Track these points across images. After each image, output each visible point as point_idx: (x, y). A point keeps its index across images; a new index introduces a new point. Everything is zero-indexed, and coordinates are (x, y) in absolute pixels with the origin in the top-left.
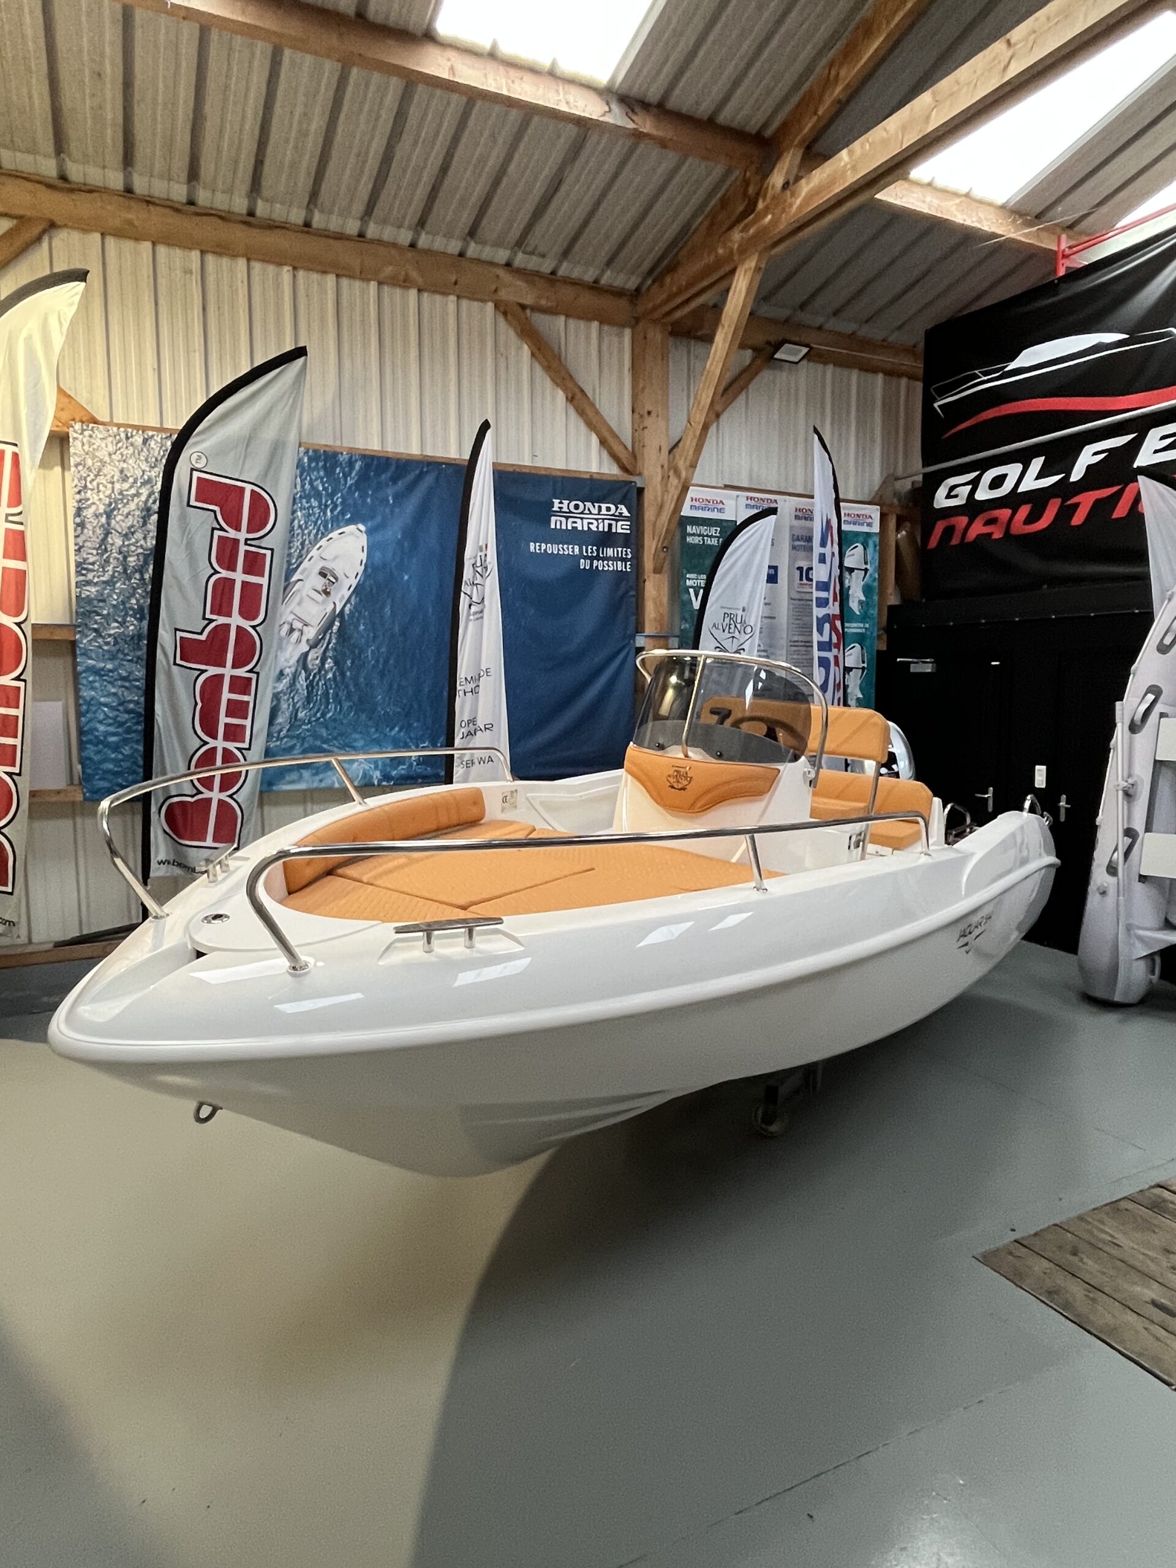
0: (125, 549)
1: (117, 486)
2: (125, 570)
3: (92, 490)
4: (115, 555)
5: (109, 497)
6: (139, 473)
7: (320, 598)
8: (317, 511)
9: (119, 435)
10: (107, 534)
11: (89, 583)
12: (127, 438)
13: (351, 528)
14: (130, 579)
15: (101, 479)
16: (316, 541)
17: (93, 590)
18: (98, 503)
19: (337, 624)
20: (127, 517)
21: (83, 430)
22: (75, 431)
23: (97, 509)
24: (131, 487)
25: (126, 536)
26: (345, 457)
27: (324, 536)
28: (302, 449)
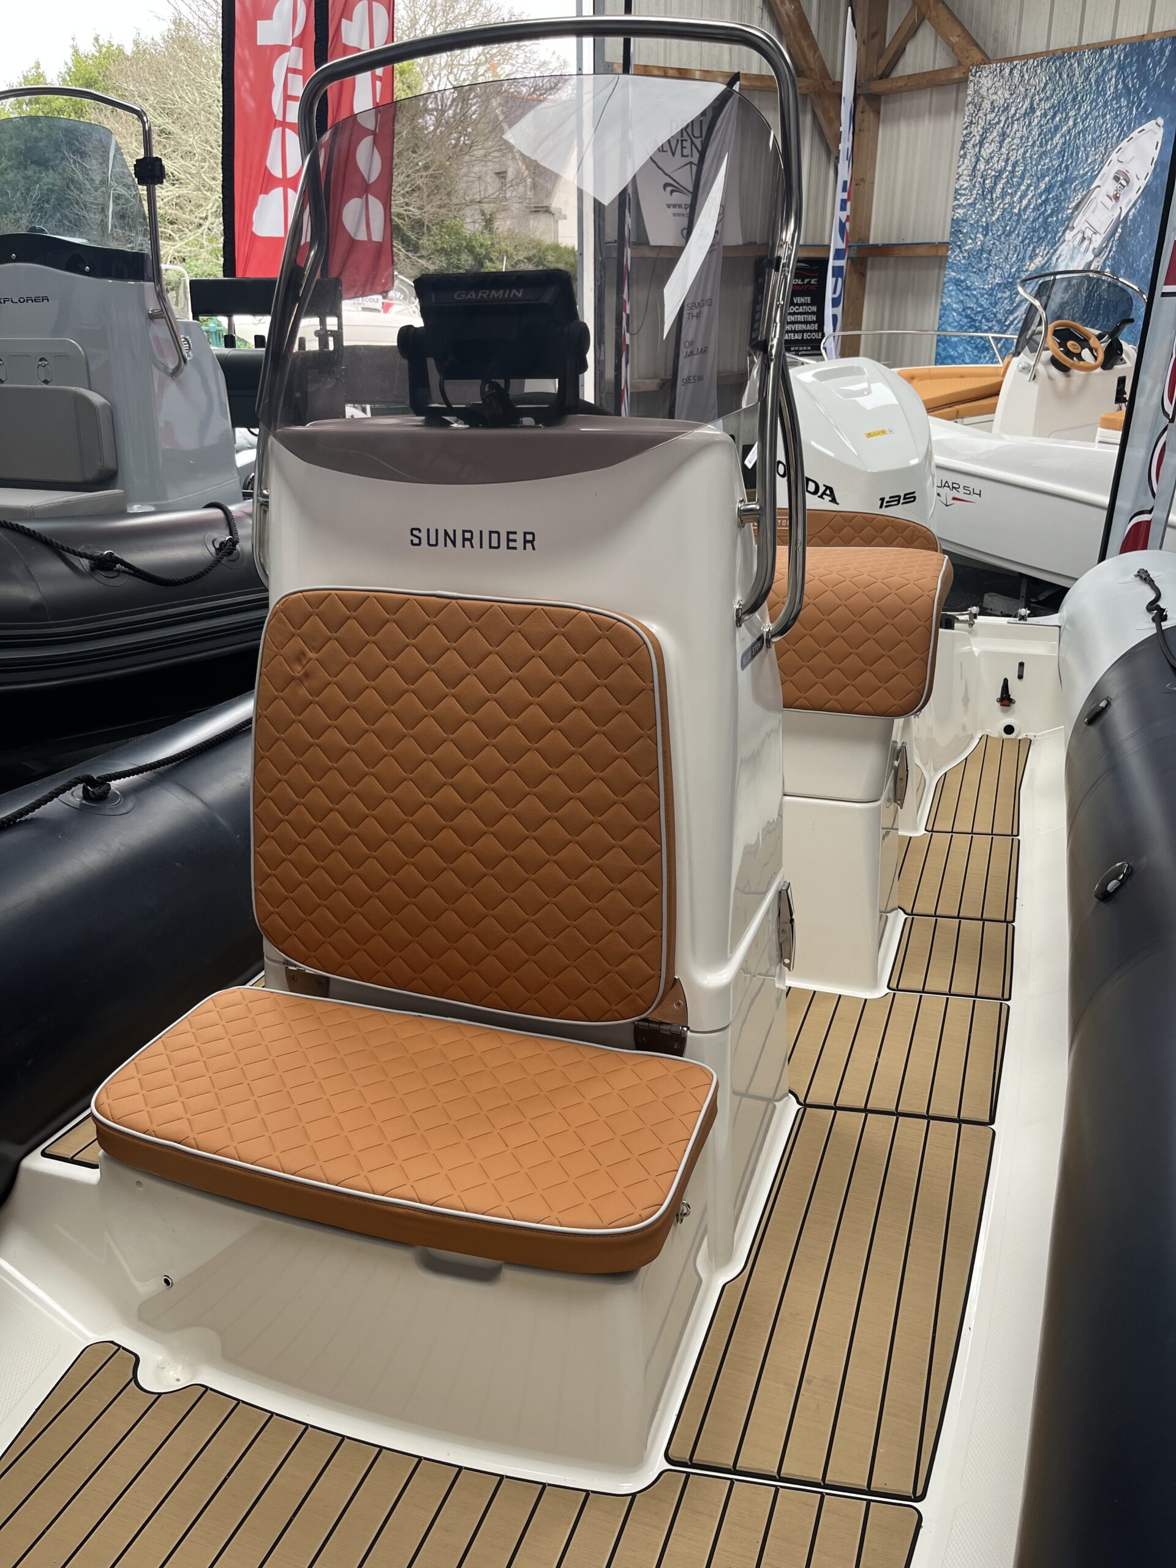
0: (985, 173)
2: (983, 192)
3: (975, 123)
4: (979, 179)
5: (983, 128)
7: (1110, 203)
8: (1124, 110)
9: (996, 70)
10: (978, 160)
11: (960, 206)
12: (1000, 72)
13: (1151, 124)
14: (985, 199)
15: (981, 114)
16: (1117, 143)
17: (961, 211)
18: (976, 134)
19: (1120, 230)
20: (991, 144)
21: (976, 72)
22: (972, 75)
23: (975, 140)
24: (995, 117)
26: (1158, 44)
27: (1126, 136)
28: (1121, 46)
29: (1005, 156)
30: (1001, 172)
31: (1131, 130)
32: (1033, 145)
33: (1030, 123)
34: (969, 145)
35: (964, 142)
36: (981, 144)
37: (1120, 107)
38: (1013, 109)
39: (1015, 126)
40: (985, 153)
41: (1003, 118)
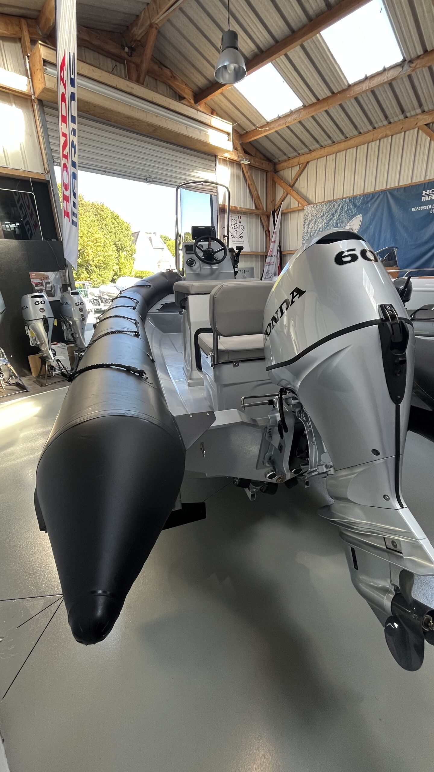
1: (311, 218)
6: (315, 214)
8: (350, 213)
10: (308, 229)
11: (304, 240)
12: (313, 207)
13: (359, 216)
15: (308, 217)
16: (349, 221)
18: (307, 222)
22: (305, 208)
25: (311, 229)
26: (359, 197)
27: (351, 219)
28: (348, 198)
29: (316, 227)
30: (315, 231)
31: (352, 218)
32: (325, 224)
33: (323, 219)
34: (306, 225)
35: (304, 225)
36: (309, 224)
37: (349, 213)
38: (318, 216)
39: (319, 220)
40: (310, 226)
41: (315, 218)
